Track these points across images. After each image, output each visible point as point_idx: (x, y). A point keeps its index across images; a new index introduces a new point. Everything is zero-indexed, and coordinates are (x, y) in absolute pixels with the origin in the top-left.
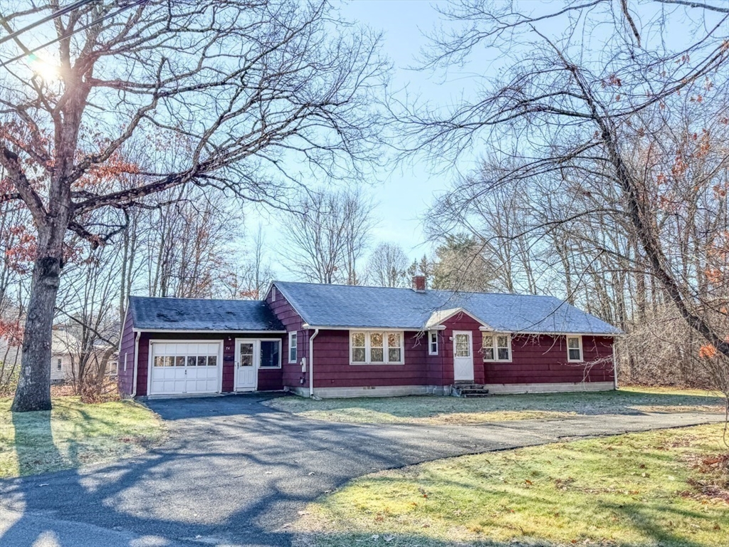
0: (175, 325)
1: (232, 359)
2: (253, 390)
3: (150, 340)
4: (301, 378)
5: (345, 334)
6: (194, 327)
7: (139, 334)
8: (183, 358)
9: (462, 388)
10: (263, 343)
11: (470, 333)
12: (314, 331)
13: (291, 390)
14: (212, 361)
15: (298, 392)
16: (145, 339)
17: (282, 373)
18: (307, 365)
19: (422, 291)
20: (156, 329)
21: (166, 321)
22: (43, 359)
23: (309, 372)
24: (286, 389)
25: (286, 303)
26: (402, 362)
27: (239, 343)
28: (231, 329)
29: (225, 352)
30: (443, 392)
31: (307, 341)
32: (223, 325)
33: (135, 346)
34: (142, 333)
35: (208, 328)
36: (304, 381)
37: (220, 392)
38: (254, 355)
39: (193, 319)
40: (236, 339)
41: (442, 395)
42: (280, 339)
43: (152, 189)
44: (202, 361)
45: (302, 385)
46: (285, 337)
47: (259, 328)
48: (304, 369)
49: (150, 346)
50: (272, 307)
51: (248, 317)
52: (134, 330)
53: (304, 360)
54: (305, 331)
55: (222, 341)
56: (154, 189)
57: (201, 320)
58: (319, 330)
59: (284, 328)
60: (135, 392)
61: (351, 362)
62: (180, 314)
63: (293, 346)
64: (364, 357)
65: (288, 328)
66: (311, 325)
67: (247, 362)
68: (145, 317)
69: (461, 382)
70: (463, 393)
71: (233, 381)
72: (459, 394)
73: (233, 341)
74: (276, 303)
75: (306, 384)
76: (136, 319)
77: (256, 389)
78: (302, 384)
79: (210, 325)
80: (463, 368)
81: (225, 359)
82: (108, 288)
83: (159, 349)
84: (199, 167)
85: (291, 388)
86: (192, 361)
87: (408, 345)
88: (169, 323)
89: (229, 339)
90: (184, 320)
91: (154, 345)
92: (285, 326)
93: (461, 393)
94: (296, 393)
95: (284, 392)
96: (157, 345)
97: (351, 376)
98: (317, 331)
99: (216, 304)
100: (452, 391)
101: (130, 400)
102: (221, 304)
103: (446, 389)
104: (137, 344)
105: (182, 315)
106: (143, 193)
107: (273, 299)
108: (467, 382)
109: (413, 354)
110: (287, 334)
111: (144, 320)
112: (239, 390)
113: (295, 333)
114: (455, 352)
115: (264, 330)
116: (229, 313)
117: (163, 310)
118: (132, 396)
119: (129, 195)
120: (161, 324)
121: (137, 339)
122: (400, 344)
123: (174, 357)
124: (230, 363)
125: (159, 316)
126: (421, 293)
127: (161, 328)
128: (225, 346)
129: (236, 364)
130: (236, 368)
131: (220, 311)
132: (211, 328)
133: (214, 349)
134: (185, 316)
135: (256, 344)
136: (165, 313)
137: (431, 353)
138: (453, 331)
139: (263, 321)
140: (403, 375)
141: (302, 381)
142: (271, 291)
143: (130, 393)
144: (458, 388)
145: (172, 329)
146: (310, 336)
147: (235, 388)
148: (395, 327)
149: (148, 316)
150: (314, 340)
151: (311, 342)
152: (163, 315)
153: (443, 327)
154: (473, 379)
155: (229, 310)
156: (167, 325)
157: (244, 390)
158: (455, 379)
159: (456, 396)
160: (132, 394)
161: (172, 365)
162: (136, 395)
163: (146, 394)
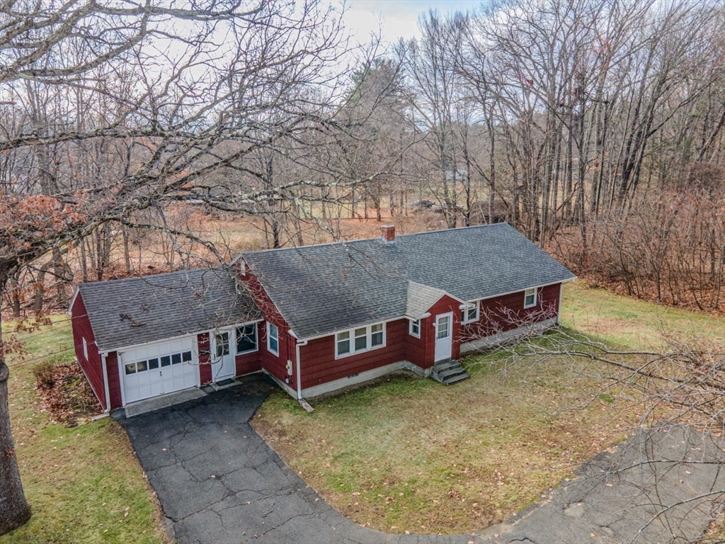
0: (143, 333)
1: (208, 352)
2: (232, 377)
3: (118, 351)
4: (286, 377)
5: (331, 339)
6: (165, 333)
7: (106, 355)
8: (156, 360)
10: (238, 330)
11: (451, 315)
13: (271, 375)
14: (187, 357)
17: (260, 355)
18: (294, 368)
19: (392, 242)
20: (124, 345)
21: (133, 327)
22: (7, 469)
23: (296, 376)
24: (264, 370)
26: (384, 345)
27: (213, 334)
28: (206, 329)
29: (200, 346)
30: (424, 374)
32: (195, 321)
34: (109, 353)
35: (181, 333)
36: (291, 382)
37: (199, 385)
38: (229, 343)
39: (161, 316)
44: (176, 359)
47: (235, 322)
48: (290, 373)
49: (119, 357)
51: (219, 302)
53: (289, 363)
55: (196, 336)
57: (169, 315)
58: (309, 341)
59: (261, 313)
60: (109, 406)
61: (336, 356)
62: (144, 309)
63: (272, 335)
65: (266, 317)
66: (299, 337)
67: (222, 351)
68: (107, 325)
69: (440, 362)
70: (445, 378)
71: (210, 372)
73: (208, 334)
75: (292, 386)
77: (235, 375)
78: (289, 384)
79: (182, 325)
80: (443, 349)
81: (201, 354)
83: (129, 357)
86: (166, 361)
88: (136, 331)
89: (203, 334)
90: (151, 320)
91: (123, 354)
93: (442, 379)
95: (262, 378)
96: (125, 353)
97: (336, 370)
98: (306, 342)
100: (432, 373)
103: (426, 371)
105: (147, 311)
108: (445, 361)
109: (394, 335)
110: (264, 321)
111: (106, 330)
112: (217, 380)
113: (275, 325)
114: (436, 335)
116: (196, 296)
118: (106, 411)
120: (129, 334)
122: (383, 330)
123: (146, 362)
124: (206, 356)
125: (122, 318)
126: (390, 246)
127: (130, 343)
128: (199, 340)
129: (212, 355)
130: (212, 359)
131: (187, 294)
132: (183, 330)
133: (188, 344)
134: (151, 313)
135: (231, 331)
136: (128, 310)
137: (411, 332)
138: (437, 316)
139: (235, 304)
140: (384, 357)
141: (287, 381)
143: (104, 408)
144: (438, 371)
146: (296, 343)
147: (213, 379)
149: (110, 322)
150: (301, 346)
151: (297, 348)
152: (126, 317)
153: (428, 315)
154: (450, 356)
155: (195, 291)
156: (135, 334)
157: (223, 379)
158: (435, 361)
159: (439, 380)
160: (106, 408)
161: (145, 369)
162: (112, 409)
163: (121, 405)
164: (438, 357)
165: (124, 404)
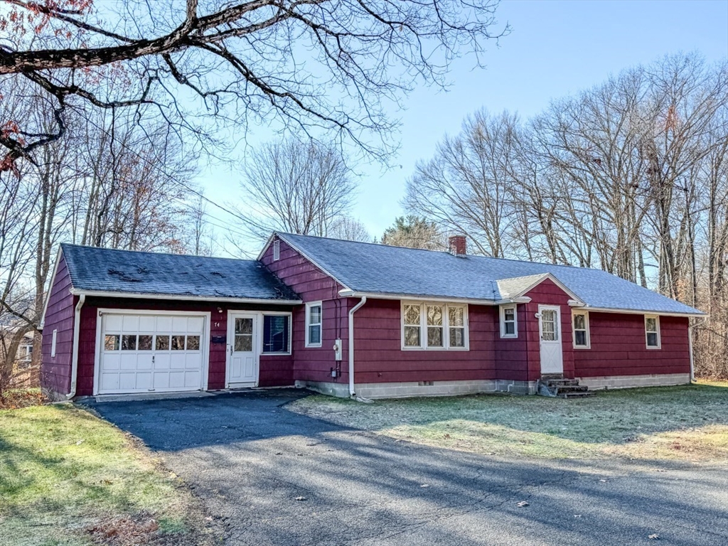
0: (138, 286)
1: (223, 341)
2: (252, 386)
3: (99, 310)
4: (332, 370)
5: (395, 305)
6: (168, 291)
7: (82, 299)
8: (149, 338)
9: (554, 383)
10: (266, 318)
11: (557, 309)
12: (359, 300)
13: (308, 386)
14: (194, 343)
15: (325, 390)
16: (92, 307)
17: (292, 362)
18: (345, 349)
19: (463, 256)
20: (109, 290)
21: (124, 280)
23: (347, 361)
24: (298, 384)
25: (301, 261)
26: (467, 347)
27: (233, 316)
28: (225, 296)
29: (213, 330)
30: (527, 389)
31: (344, 314)
32: (211, 289)
33: (74, 317)
34: (87, 298)
35: (190, 294)
36: (339, 374)
37: (206, 389)
38: (254, 335)
39: (165, 280)
40: (229, 311)
41: (526, 393)
42: (290, 313)
43: (114, 54)
44: (178, 343)
45: (335, 380)
46: (298, 311)
47: (262, 296)
48: (338, 356)
49: (99, 319)
50: (273, 268)
51: (243, 281)
52: (73, 291)
53: (338, 343)
54: (340, 300)
55: (208, 314)
56: (118, 54)
57: (176, 280)
58: (368, 299)
59: (299, 296)
60: (74, 389)
61: (403, 347)
62: (142, 271)
63: (312, 322)
64: (419, 338)
65: (307, 296)
66: (355, 290)
67: (244, 344)
68: (90, 273)
69: (549, 376)
70: (561, 391)
71: (224, 372)
72: (553, 393)
73: (225, 313)
74: (280, 263)
75: (342, 378)
76: (75, 275)
77: (257, 384)
78: (334, 378)
79: (191, 288)
80: (551, 358)
81: (213, 341)
82: (21, 247)
83: (113, 323)
84: (195, 22)
85: (310, 383)
86: (162, 343)
87: (473, 324)
88: (129, 284)
89: (218, 311)
90: (151, 280)
91: (105, 316)
92: (299, 294)
93: (556, 392)
94: (321, 391)
95: (296, 390)
96: (108, 316)
97: (402, 366)
98: (364, 300)
99: (193, 261)
100: (539, 389)
101: (67, 403)
102: (200, 262)
103: (531, 385)
104: (78, 314)
105: (147, 273)
106: (98, 60)
107: (276, 257)
108: (557, 376)
109: (480, 337)
110: (303, 306)
111: (87, 277)
112: (232, 386)
113: (319, 303)
114: (541, 334)
115: (272, 298)
116: (214, 274)
117: (116, 265)
118: (69, 396)
119: (76, 57)
120: (117, 284)
121: (79, 306)
122: (464, 322)
123: (135, 337)
124: (220, 347)
125: (111, 273)
126: (462, 258)
127: (118, 290)
128: (213, 321)
129: (228, 347)
130: (228, 354)
131: (201, 270)
132: (194, 292)
133: (197, 325)
134: (151, 275)
135: (258, 318)
136: (120, 269)
137: (503, 335)
138: (539, 305)
139: (265, 286)
140: (470, 365)
141: (334, 374)
142: (271, 246)
143: (66, 391)
144: (550, 385)
145: (135, 292)
146: (350, 307)
147: (226, 383)
148: (463, 298)
149: (95, 273)
150: (355, 313)
151: (351, 317)
152: (117, 273)
153: (527, 300)
154: (562, 371)
155: (213, 270)
156: (126, 286)
157: (239, 386)
158: (542, 372)
159: (551, 395)
160: (69, 392)
161: (132, 348)
162: (76, 395)
163: (91, 393)
164: (545, 369)
165: (95, 393)
